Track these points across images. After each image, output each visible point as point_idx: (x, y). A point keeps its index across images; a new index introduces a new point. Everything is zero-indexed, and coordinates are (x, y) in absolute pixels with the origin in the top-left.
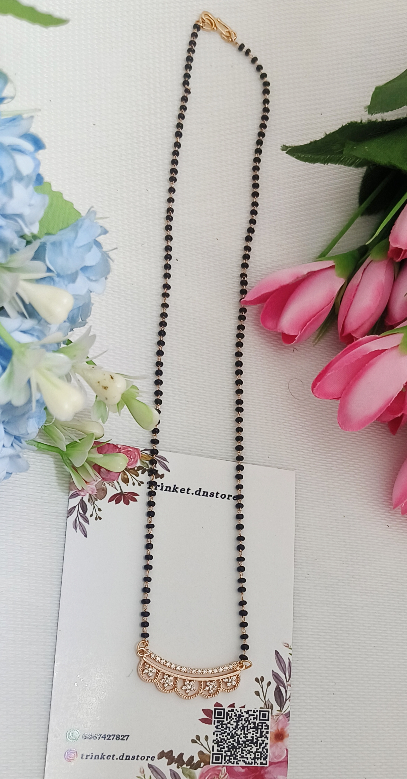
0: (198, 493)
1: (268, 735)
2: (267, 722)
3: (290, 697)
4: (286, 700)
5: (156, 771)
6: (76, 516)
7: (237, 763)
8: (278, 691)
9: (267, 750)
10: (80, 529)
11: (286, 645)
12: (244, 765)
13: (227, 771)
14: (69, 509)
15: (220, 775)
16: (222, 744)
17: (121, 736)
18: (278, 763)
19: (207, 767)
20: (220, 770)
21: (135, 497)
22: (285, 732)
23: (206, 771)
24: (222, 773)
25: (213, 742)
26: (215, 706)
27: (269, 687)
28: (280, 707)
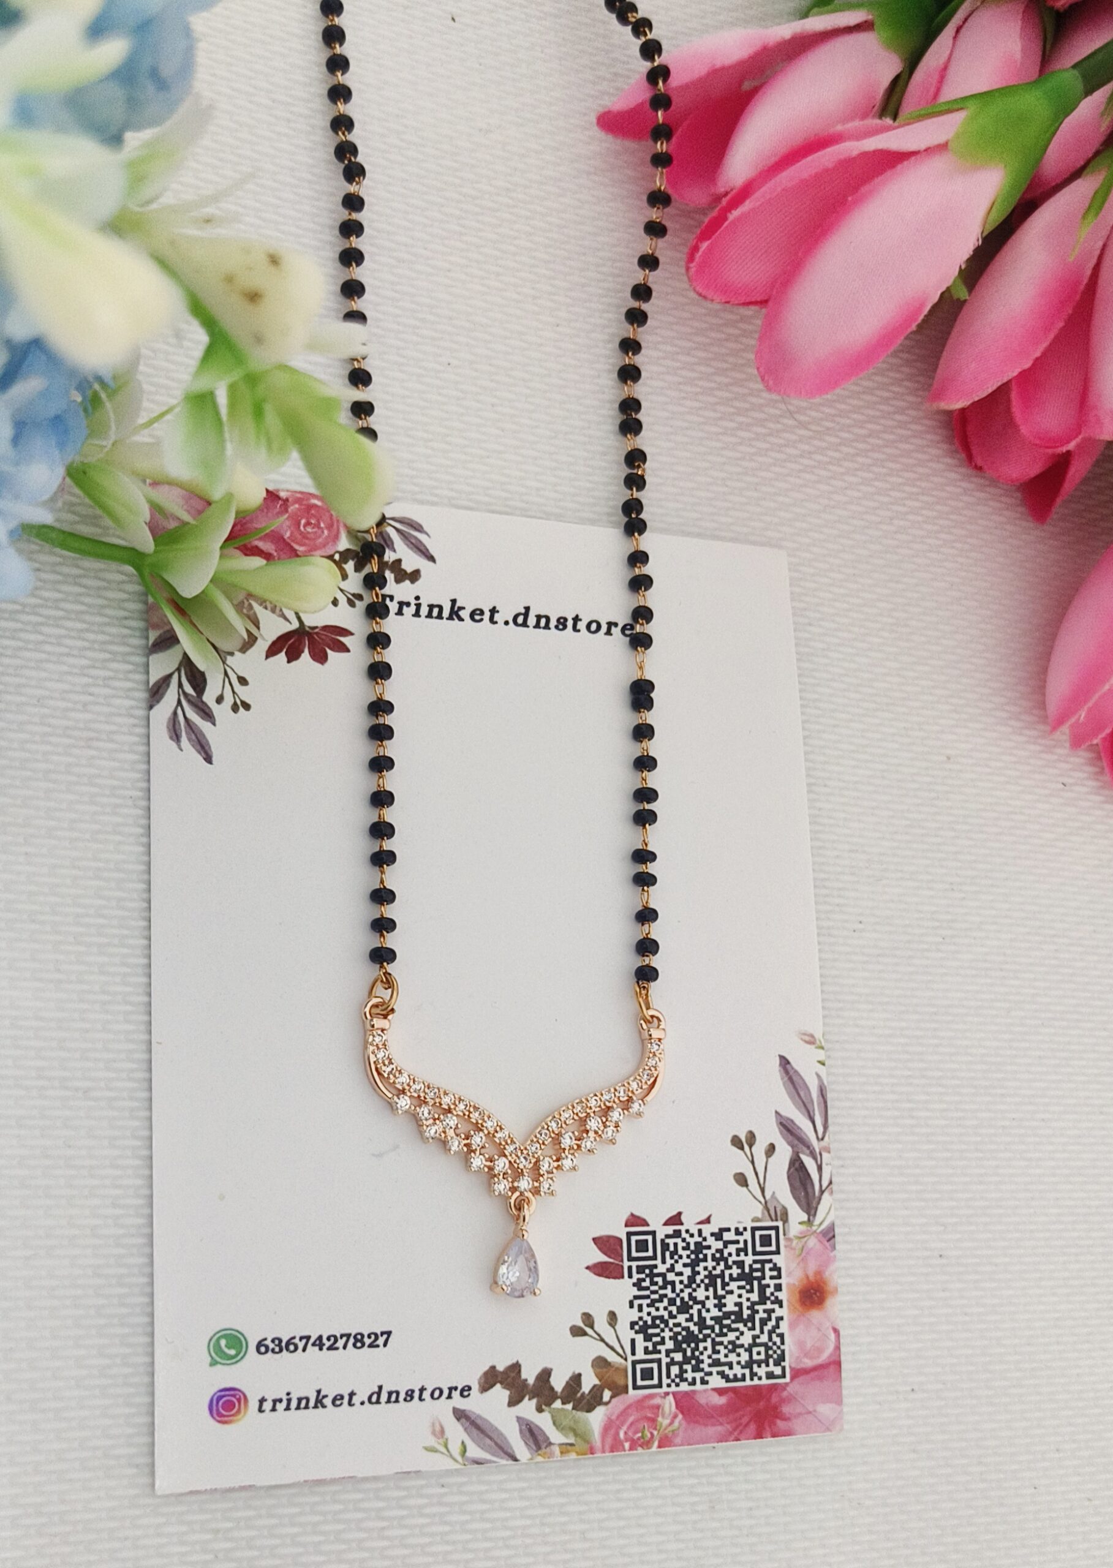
0: (521, 619)
1: (781, 1295)
2: (775, 1258)
3: (831, 1183)
4: (822, 1192)
5: (478, 1427)
6: (175, 703)
7: (704, 1382)
8: (796, 1169)
9: (781, 1336)
10: (189, 740)
11: (807, 1038)
12: (721, 1383)
13: (677, 1406)
14: (151, 684)
15: (660, 1419)
16: (657, 1331)
17: (369, 1337)
18: (815, 1369)
19: (619, 1403)
20: (658, 1407)
21: (342, 639)
22: (825, 1283)
23: (617, 1412)
24: (663, 1416)
25: (632, 1328)
26: (626, 1225)
27: (770, 1160)
28: (809, 1214)
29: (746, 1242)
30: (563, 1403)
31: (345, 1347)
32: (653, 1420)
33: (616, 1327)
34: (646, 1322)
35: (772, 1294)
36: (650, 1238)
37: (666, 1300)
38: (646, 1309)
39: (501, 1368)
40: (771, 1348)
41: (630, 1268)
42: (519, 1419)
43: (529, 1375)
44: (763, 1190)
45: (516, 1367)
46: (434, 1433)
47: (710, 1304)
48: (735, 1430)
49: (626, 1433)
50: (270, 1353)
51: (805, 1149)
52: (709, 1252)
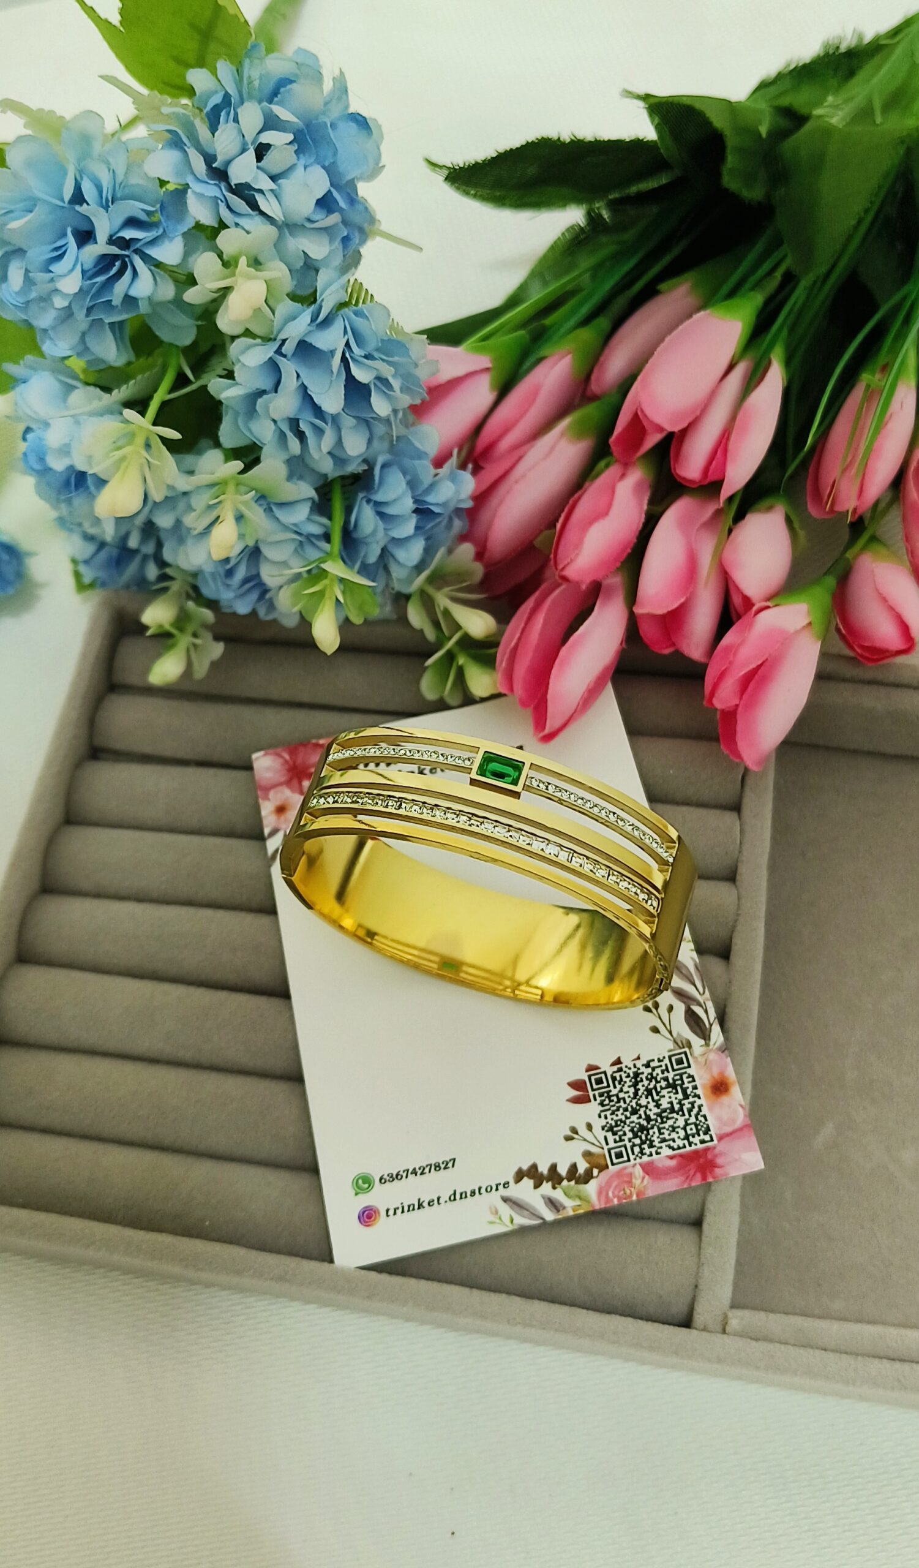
1: (697, 1092)
2: (688, 1070)
4: (711, 1025)
5: (518, 1205)
8: (690, 1016)
9: (705, 1117)
12: (670, 1152)
13: (643, 1172)
15: (634, 1180)
17: (443, 1164)
19: (604, 1175)
20: (631, 1174)
23: (604, 1181)
24: (636, 1178)
25: (603, 1129)
26: (587, 1071)
27: (672, 1014)
28: (704, 1039)
29: (666, 1065)
30: (569, 1181)
31: (430, 1171)
32: (630, 1183)
33: (593, 1130)
34: (611, 1124)
35: (692, 1092)
36: (603, 1076)
37: (621, 1110)
38: (609, 1117)
39: (525, 1167)
40: (699, 1124)
41: (594, 1096)
42: (543, 1197)
43: (544, 1169)
44: (670, 1032)
45: (534, 1167)
46: (492, 1213)
47: (652, 1105)
48: (687, 1178)
49: (613, 1193)
50: (387, 1183)
51: (693, 1002)
52: (644, 1077)
